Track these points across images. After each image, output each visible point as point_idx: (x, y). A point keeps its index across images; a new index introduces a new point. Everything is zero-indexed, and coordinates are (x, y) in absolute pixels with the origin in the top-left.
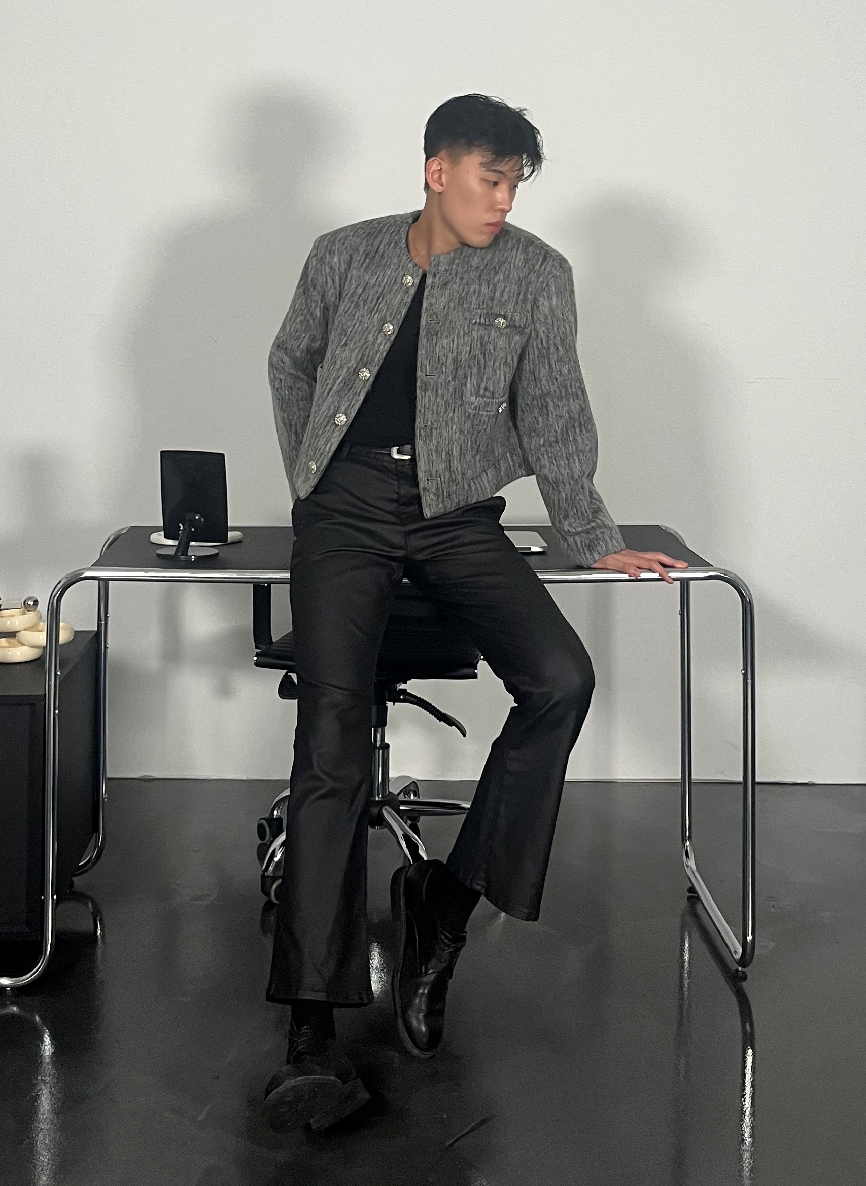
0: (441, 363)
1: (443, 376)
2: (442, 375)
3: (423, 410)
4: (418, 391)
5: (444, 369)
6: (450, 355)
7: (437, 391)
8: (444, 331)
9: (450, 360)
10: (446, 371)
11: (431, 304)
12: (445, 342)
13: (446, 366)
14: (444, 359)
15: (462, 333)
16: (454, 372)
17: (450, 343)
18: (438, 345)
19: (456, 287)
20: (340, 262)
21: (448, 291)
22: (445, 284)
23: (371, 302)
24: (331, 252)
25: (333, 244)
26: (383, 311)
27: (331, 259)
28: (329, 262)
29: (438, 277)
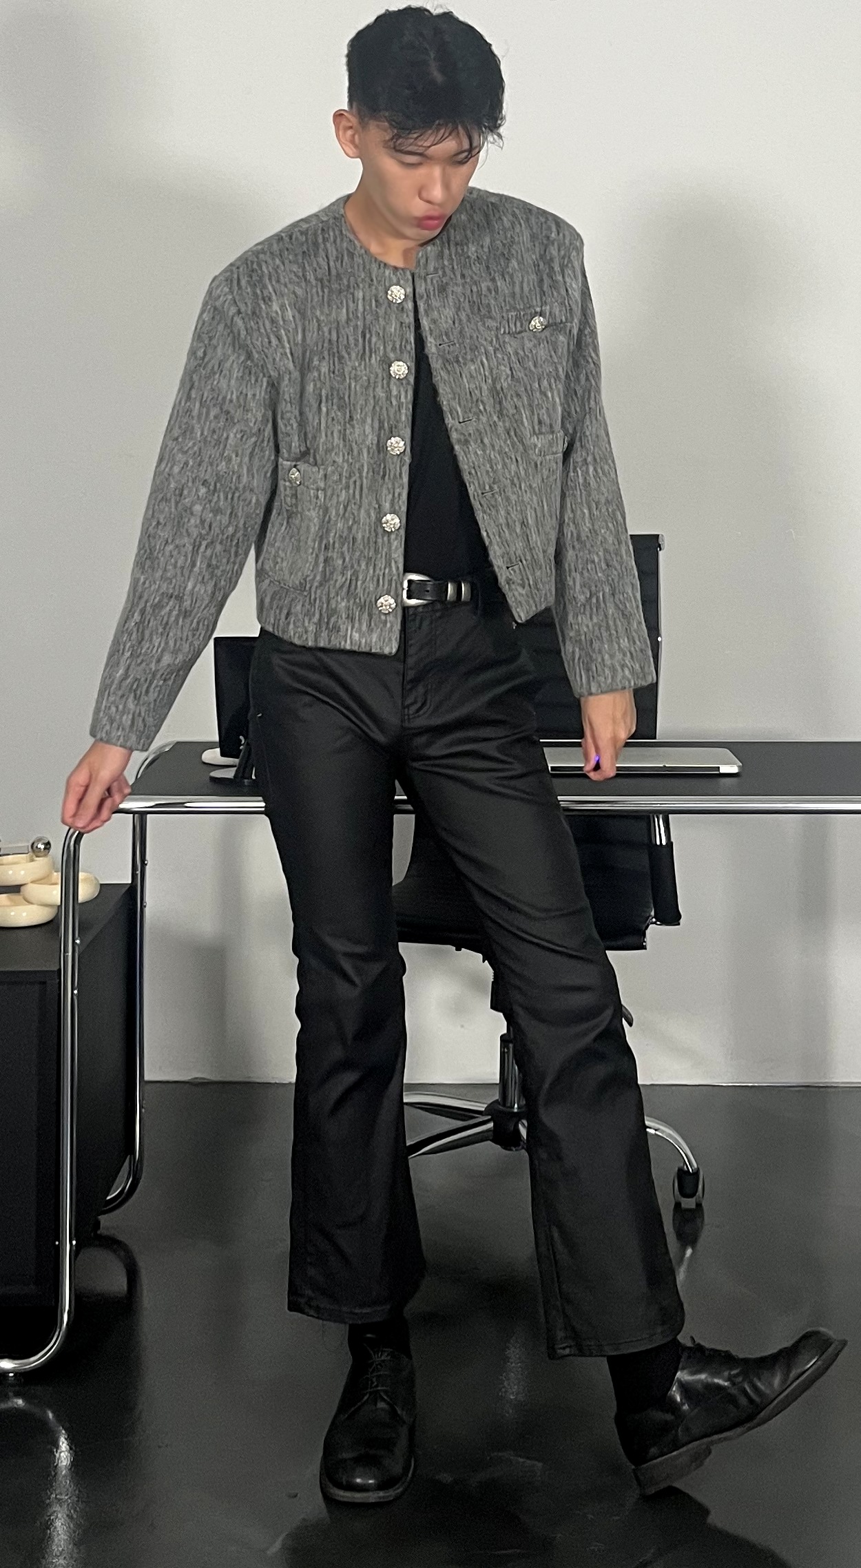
0: (475, 399)
1: (484, 419)
2: (481, 417)
3: (473, 472)
4: (457, 447)
5: (481, 408)
6: (485, 387)
7: (482, 441)
8: (466, 354)
9: (485, 392)
10: (485, 409)
11: (434, 321)
12: (472, 368)
13: (482, 402)
14: (478, 392)
15: (491, 349)
16: (498, 406)
17: (479, 368)
18: (464, 376)
19: (459, 290)
20: (282, 307)
21: (451, 298)
22: (442, 289)
23: (356, 345)
24: (267, 300)
25: (265, 287)
26: (379, 349)
27: (269, 310)
28: (267, 314)
29: (429, 281)
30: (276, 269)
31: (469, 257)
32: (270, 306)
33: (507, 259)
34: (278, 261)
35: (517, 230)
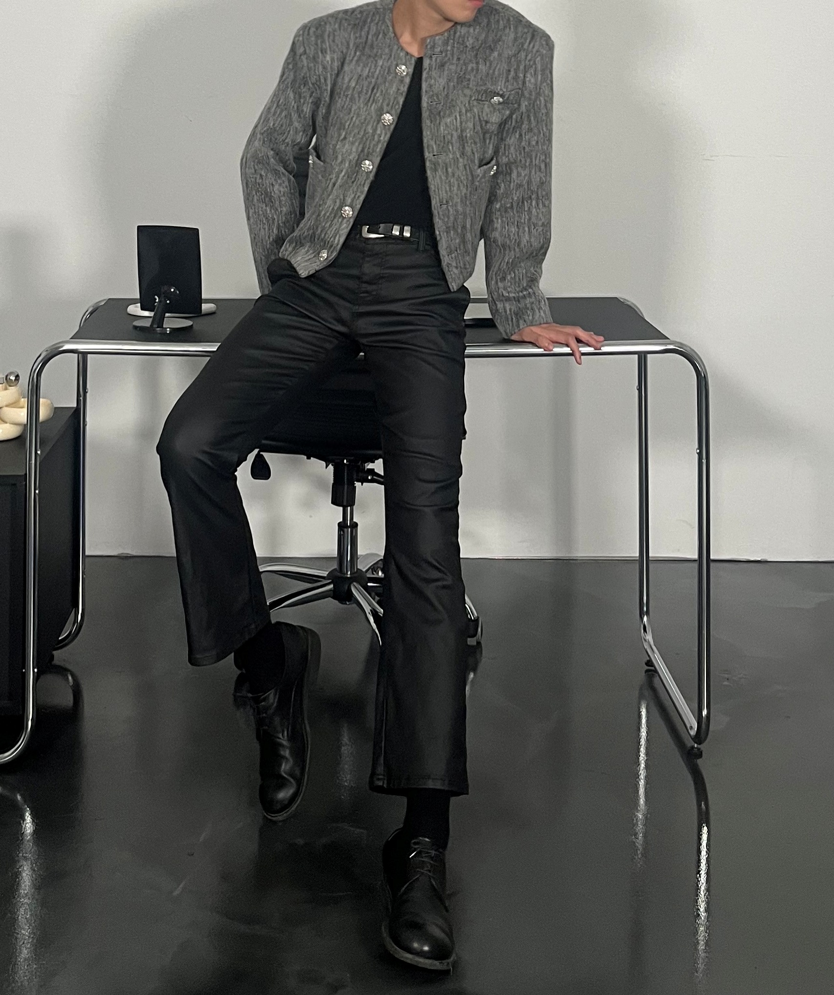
0: (447, 141)
1: (451, 156)
2: (449, 154)
3: (436, 190)
4: (428, 171)
5: (450, 147)
6: (455, 133)
7: (447, 171)
8: (446, 110)
9: (455, 137)
10: (452, 148)
11: (431, 86)
12: (449, 120)
13: (452, 144)
14: (449, 137)
15: (464, 111)
16: (461, 149)
17: (453, 121)
18: (441, 125)
19: (453, 67)
20: (332, 59)
21: (446, 73)
22: (442, 65)
23: (366, 94)
24: (323, 51)
25: (323, 42)
26: (379, 101)
27: (323, 59)
28: (322, 62)
29: (434, 59)
30: (334, 31)
31: (467, 46)
32: (325, 57)
33: (492, 50)
34: (337, 26)
35: (507, 30)
